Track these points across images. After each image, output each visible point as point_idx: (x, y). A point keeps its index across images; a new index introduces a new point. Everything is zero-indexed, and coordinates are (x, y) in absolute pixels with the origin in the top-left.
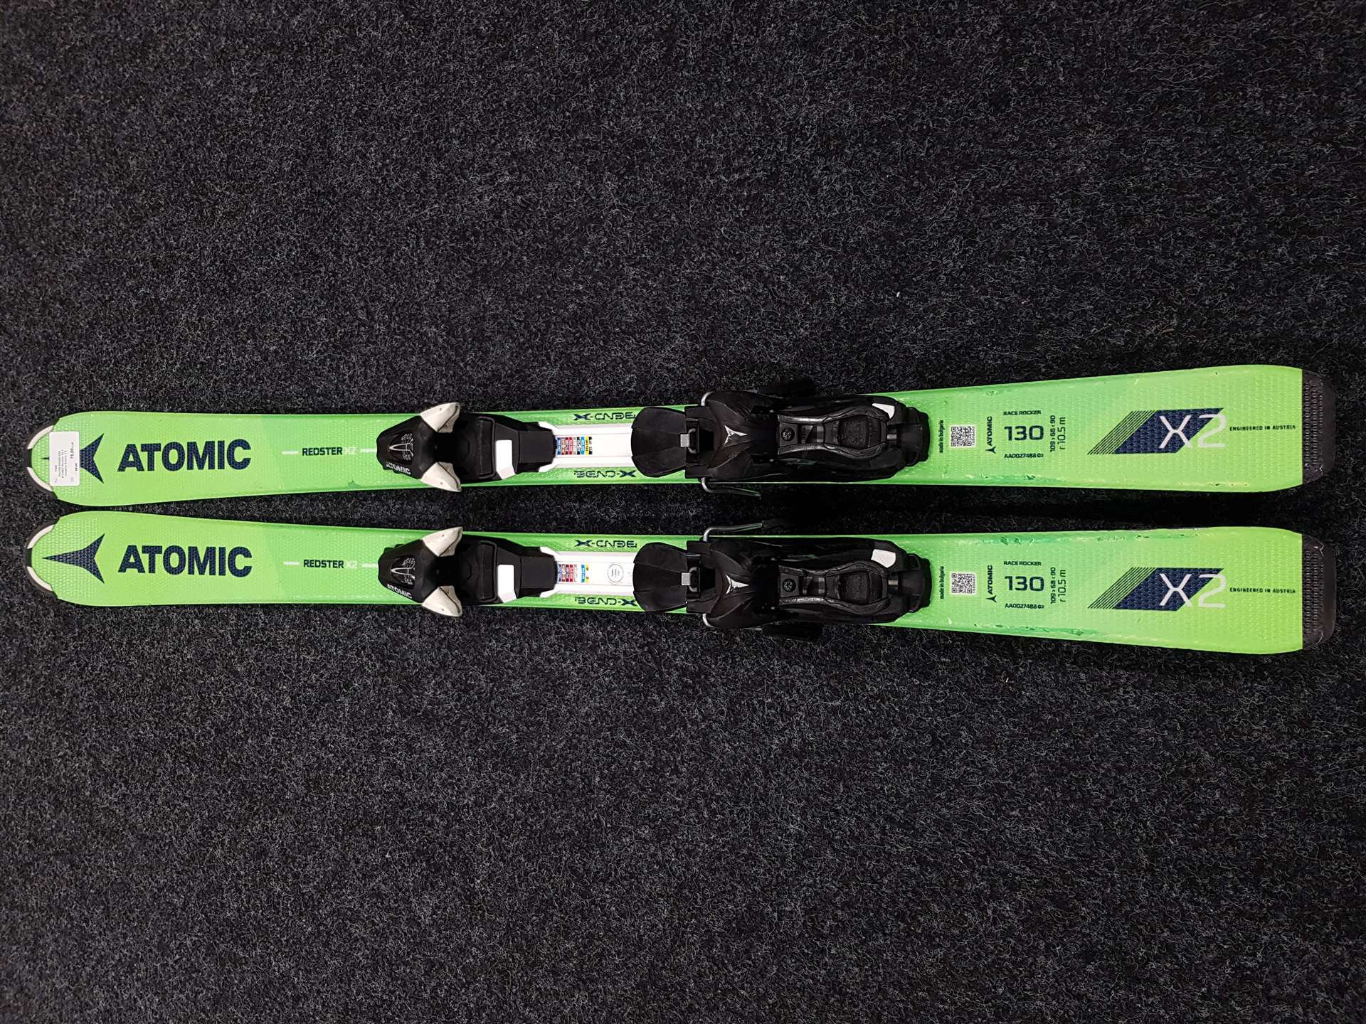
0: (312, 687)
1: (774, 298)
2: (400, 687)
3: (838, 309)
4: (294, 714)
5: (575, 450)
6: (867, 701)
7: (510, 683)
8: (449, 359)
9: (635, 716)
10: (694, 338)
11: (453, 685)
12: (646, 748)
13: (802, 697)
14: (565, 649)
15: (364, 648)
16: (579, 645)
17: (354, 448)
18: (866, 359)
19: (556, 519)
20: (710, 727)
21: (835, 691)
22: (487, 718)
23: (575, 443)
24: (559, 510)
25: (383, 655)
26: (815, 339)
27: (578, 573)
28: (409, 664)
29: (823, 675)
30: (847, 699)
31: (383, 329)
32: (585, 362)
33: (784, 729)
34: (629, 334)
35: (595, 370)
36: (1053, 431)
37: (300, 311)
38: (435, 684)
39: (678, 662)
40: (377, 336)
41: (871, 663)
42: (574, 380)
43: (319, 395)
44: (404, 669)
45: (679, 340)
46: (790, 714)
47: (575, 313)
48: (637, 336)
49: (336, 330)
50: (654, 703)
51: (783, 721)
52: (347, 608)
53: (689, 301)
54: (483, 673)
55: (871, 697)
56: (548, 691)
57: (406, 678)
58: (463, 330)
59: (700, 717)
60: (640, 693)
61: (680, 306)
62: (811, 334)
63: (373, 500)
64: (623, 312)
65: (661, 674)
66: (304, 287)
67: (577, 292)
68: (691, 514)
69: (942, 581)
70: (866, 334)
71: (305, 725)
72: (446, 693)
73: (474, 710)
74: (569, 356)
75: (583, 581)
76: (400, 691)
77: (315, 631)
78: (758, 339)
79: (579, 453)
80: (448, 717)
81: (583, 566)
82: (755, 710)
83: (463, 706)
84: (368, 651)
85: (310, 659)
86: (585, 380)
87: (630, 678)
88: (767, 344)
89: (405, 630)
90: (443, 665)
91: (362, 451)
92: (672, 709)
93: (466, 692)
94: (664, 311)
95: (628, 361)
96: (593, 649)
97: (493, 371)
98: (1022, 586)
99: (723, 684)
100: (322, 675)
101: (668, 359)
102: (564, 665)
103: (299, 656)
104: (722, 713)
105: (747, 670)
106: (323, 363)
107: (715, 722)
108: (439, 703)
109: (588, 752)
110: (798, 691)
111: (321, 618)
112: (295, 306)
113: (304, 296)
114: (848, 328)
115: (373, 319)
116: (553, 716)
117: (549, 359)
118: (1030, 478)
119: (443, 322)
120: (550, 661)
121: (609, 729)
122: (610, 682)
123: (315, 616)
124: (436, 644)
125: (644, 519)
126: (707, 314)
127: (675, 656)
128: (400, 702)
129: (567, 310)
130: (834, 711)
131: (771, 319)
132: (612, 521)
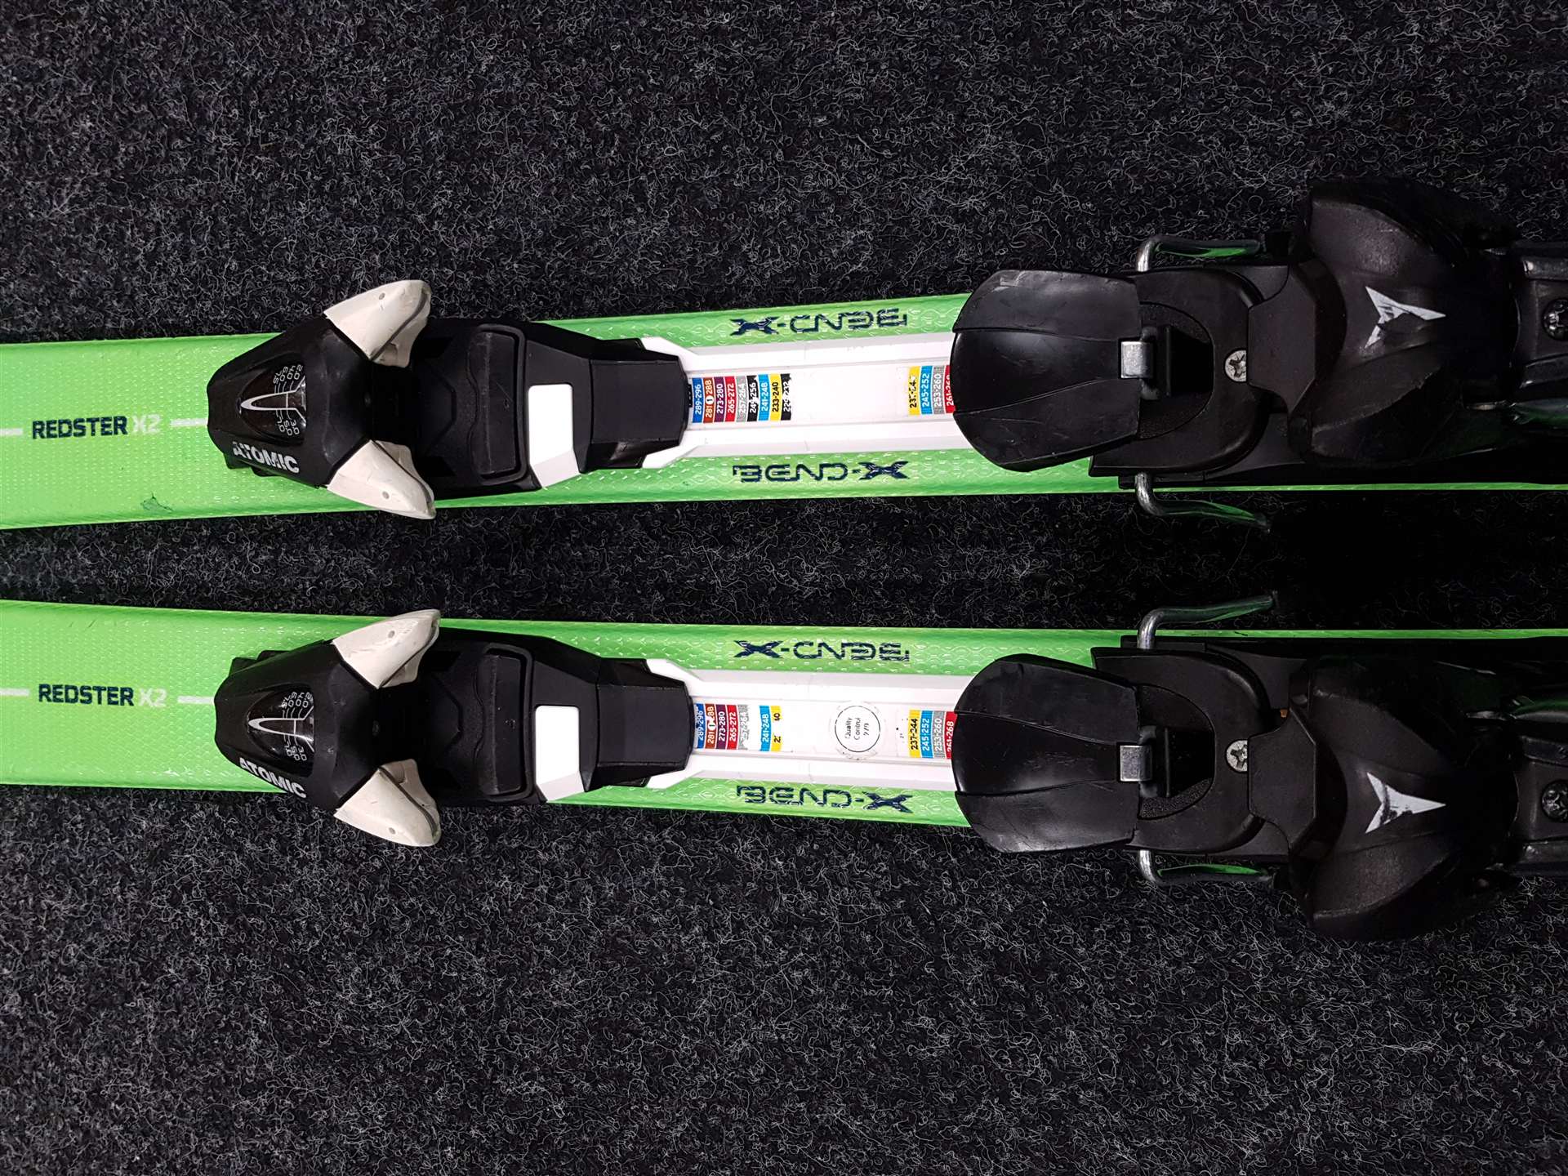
0: (69, 972)
1: (1248, 28)
2: (277, 980)
3: (1428, 49)
4: (30, 1031)
5: (742, 409)
6: (1505, 1043)
7: (548, 978)
8: (388, 206)
9: (871, 1064)
10: (1028, 134)
11: (406, 979)
12: (899, 1145)
13: (1326, 1031)
14: (689, 899)
15: (187, 887)
16: (723, 889)
17: (157, 419)
18: (1505, 178)
19: (662, 586)
20: (1074, 1097)
21: (1416, 1017)
22: (490, 1059)
23: (742, 389)
24: (671, 566)
25: (233, 904)
26: (1367, 129)
27: (752, 725)
28: (297, 928)
29: (1385, 976)
30: (1449, 1039)
31: (228, 141)
32: (736, 204)
33: (1275, 1107)
34: (851, 127)
35: (763, 222)
37: (33, 107)
38: (358, 977)
39: (986, 937)
40: (212, 160)
41: (1517, 950)
42: (707, 249)
43: (76, 301)
44: (284, 938)
45: (987, 144)
46: (1297, 1074)
47: (710, 82)
48: (876, 132)
49: (116, 148)
50: (922, 1037)
51: (1272, 1091)
52: (145, 797)
53: (1015, 41)
54: (479, 952)
55: (1517, 1032)
56: (644, 998)
57: (290, 958)
58: (424, 135)
59: (1044, 1073)
60: (884, 1010)
61: (991, 55)
62: (1355, 114)
63: (207, 543)
64: (837, 78)
65: (939, 964)
66: (40, 53)
67: (716, 31)
68: (1020, 574)
70: (1509, 113)
71: (55, 1057)
72: (388, 997)
73: (458, 1038)
74: (694, 193)
75: (765, 746)
76: (277, 989)
77: (73, 843)
78: (1207, 132)
79: (752, 417)
80: (395, 1053)
81: (764, 710)
82: (1195, 1060)
83: (431, 1030)
84: (197, 892)
85: (63, 909)
86: (734, 248)
87: (858, 972)
88: (1231, 140)
89: (286, 846)
90: (381, 931)
91: (177, 423)
92: (967, 1051)
93: (437, 995)
94: (948, 71)
95: (848, 197)
96: (761, 900)
97: (497, 231)
99: (1108, 995)
100: (90, 948)
101: (960, 190)
102: (685, 939)
103: (37, 901)
104: (1106, 1066)
105: (1177, 962)
106: (84, 225)
107: (1085, 1086)
108: (371, 1020)
109: (748, 1146)
110: (1315, 1016)
111: (87, 816)
112: (20, 97)
113: (41, 73)
114: (1456, 100)
115: (202, 120)
116: (659, 1059)
117: (641, 197)
119: (372, 120)
120: (647, 927)
121: (803, 1096)
122: (806, 982)
123: (73, 811)
124: (364, 882)
125: (892, 586)
126: (1063, 73)
127: (977, 923)
128: (276, 1015)
129: (690, 77)
130: (1412, 1065)
131: (1240, 81)
132: (809, 591)
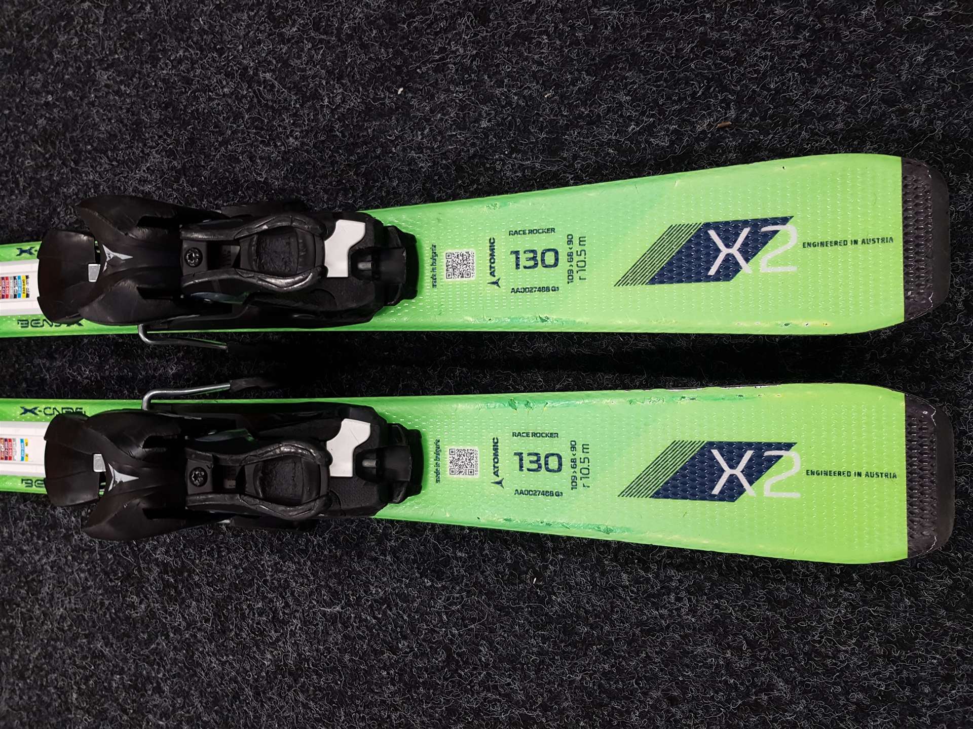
36: (570, 255)
69: (437, 459)
98: (535, 466)
118: (543, 320)
